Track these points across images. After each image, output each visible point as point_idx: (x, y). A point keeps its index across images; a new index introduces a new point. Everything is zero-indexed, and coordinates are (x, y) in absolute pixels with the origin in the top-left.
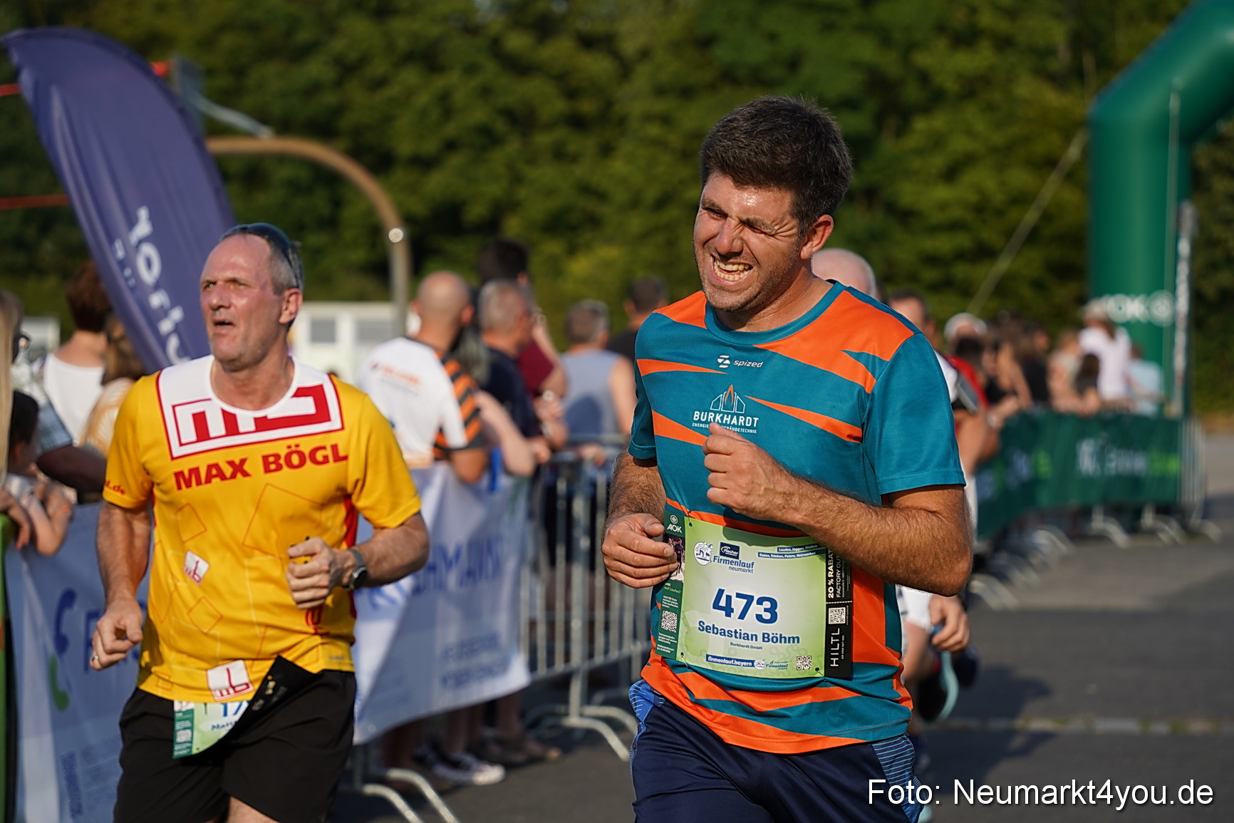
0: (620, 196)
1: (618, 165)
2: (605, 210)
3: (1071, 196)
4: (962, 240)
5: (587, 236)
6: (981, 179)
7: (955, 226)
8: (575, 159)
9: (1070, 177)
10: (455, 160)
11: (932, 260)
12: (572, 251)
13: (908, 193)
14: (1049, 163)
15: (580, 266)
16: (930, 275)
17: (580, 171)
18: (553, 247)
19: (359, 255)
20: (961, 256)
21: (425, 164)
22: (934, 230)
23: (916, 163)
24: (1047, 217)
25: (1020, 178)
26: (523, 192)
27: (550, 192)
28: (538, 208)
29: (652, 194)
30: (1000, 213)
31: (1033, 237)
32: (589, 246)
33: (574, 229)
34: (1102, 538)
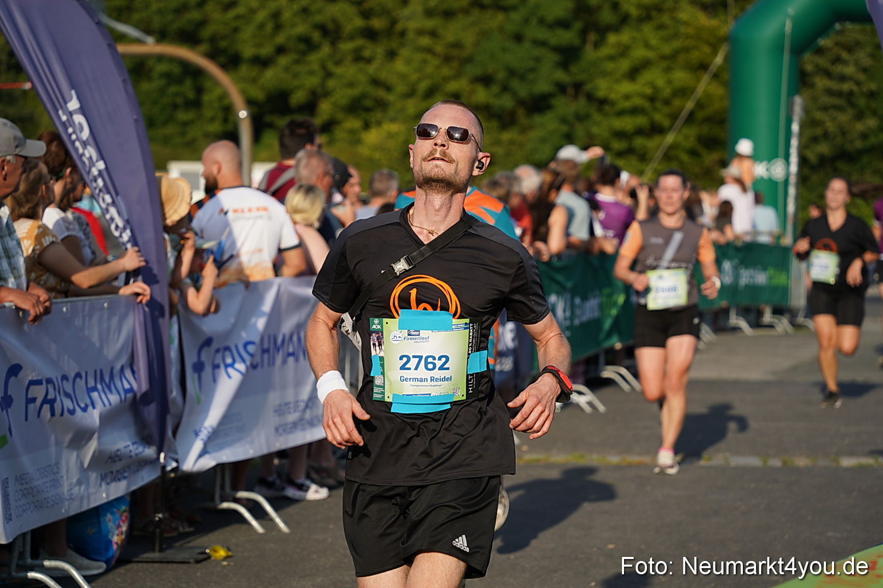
0: (400, 88)
1: (399, 65)
2: (391, 98)
3: (717, 90)
4: (641, 121)
5: (378, 115)
6: (655, 77)
7: (635, 111)
8: (369, 61)
9: (716, 76)
10: (283, 61)
11: (620, 135)
12: (367, 126)
13: (602, 87)
14: (703, 67)
15: (372, 137)
16: (617, 145)
17: (372, 69)
18: (353, 123)
19: (215, 127)
20: (639, 132)
21: (263, 63)
22: (621, 113)
23: (610, 66)
24: (700, 105)
25: (681, 76)
26: (331, 83)
27: (351, 85)
28: (343, 96)
29: (423, 86)
30: (667, 102)
31: (690, 118)
32: (379, 123)
33: (368, 110)
34: (736, 329)
